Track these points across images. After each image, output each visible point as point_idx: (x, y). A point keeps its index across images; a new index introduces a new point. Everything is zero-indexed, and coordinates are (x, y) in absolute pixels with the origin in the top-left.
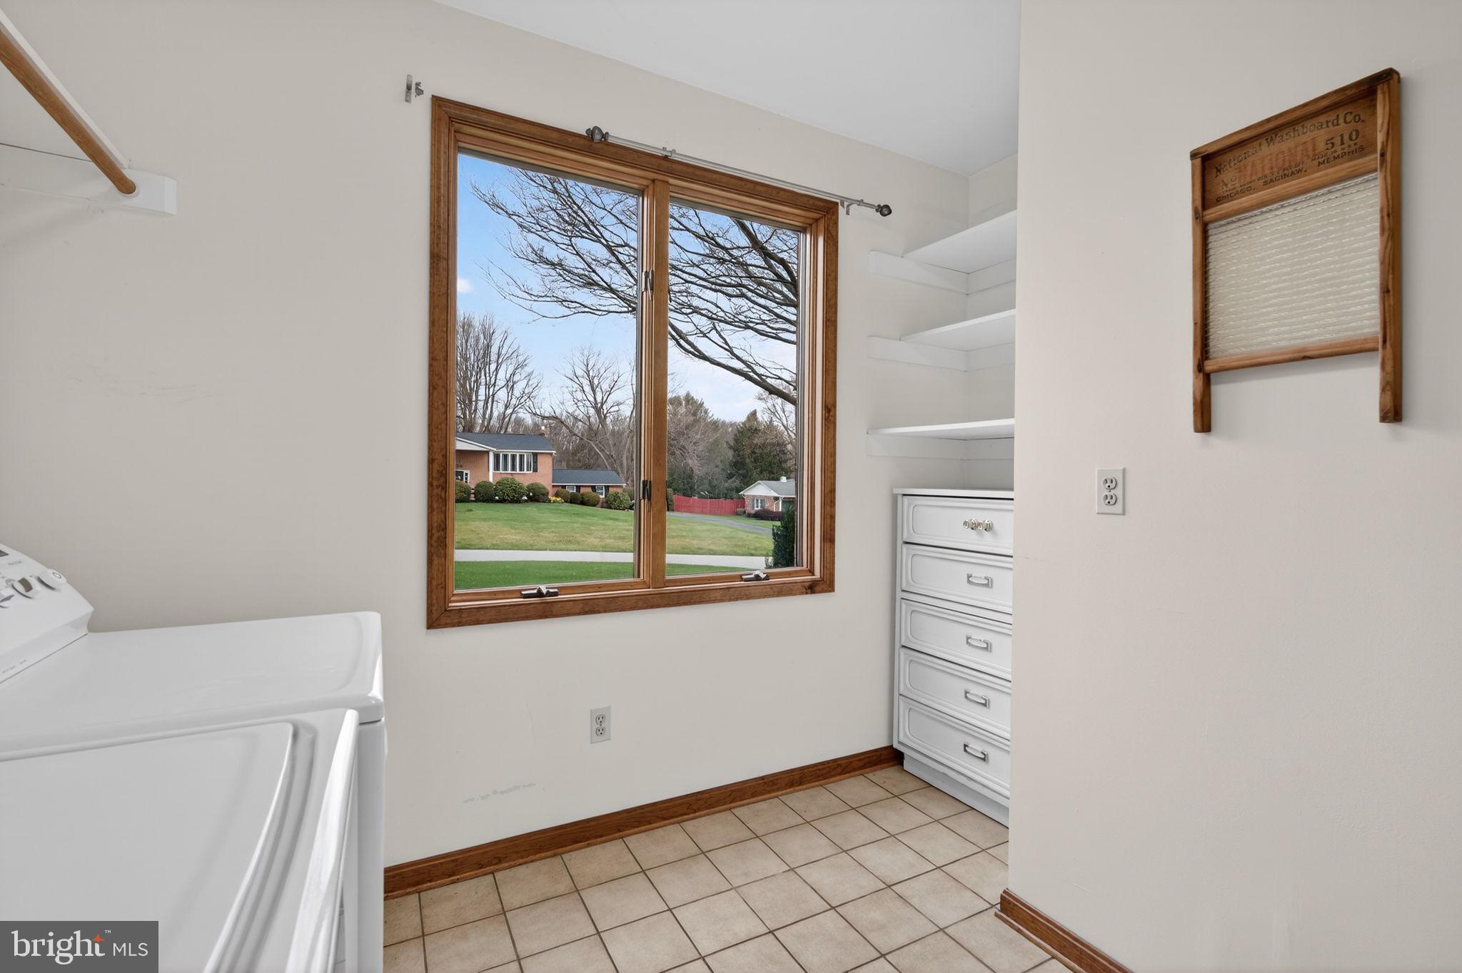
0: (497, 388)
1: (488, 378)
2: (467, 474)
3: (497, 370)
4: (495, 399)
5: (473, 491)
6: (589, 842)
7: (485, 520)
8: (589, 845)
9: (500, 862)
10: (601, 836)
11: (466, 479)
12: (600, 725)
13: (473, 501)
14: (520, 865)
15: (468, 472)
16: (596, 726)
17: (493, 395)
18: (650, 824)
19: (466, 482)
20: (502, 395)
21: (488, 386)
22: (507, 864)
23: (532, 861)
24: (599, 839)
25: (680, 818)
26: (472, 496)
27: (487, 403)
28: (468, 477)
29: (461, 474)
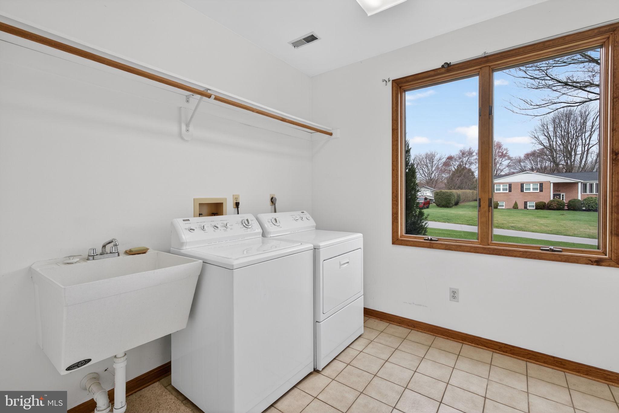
0: (590, 146)
1: (584, 141)
2: (563, 195)
3: (591, 135)
4: (589, 152)
5: (566, 204)
6: (448, 338)
7: (571, 220)
8: (448, 339)
9: (414, 327)
10: (454, 338)
11: (563, 197)
12: (454, 295)
13: (567, 210)
14: (421, 332)
15: (564, 194)
16: (452, 294)
17: (588, 150)
18: (478, 345)
19: (563, 199)
21: (584, 145)
22: (416, 329)
23: (425, 333)
24: (452, 339)
25: (494, 351)
26: (566, 208)
27: (583, 155)
28: (564, 197)
29: (559, 195)
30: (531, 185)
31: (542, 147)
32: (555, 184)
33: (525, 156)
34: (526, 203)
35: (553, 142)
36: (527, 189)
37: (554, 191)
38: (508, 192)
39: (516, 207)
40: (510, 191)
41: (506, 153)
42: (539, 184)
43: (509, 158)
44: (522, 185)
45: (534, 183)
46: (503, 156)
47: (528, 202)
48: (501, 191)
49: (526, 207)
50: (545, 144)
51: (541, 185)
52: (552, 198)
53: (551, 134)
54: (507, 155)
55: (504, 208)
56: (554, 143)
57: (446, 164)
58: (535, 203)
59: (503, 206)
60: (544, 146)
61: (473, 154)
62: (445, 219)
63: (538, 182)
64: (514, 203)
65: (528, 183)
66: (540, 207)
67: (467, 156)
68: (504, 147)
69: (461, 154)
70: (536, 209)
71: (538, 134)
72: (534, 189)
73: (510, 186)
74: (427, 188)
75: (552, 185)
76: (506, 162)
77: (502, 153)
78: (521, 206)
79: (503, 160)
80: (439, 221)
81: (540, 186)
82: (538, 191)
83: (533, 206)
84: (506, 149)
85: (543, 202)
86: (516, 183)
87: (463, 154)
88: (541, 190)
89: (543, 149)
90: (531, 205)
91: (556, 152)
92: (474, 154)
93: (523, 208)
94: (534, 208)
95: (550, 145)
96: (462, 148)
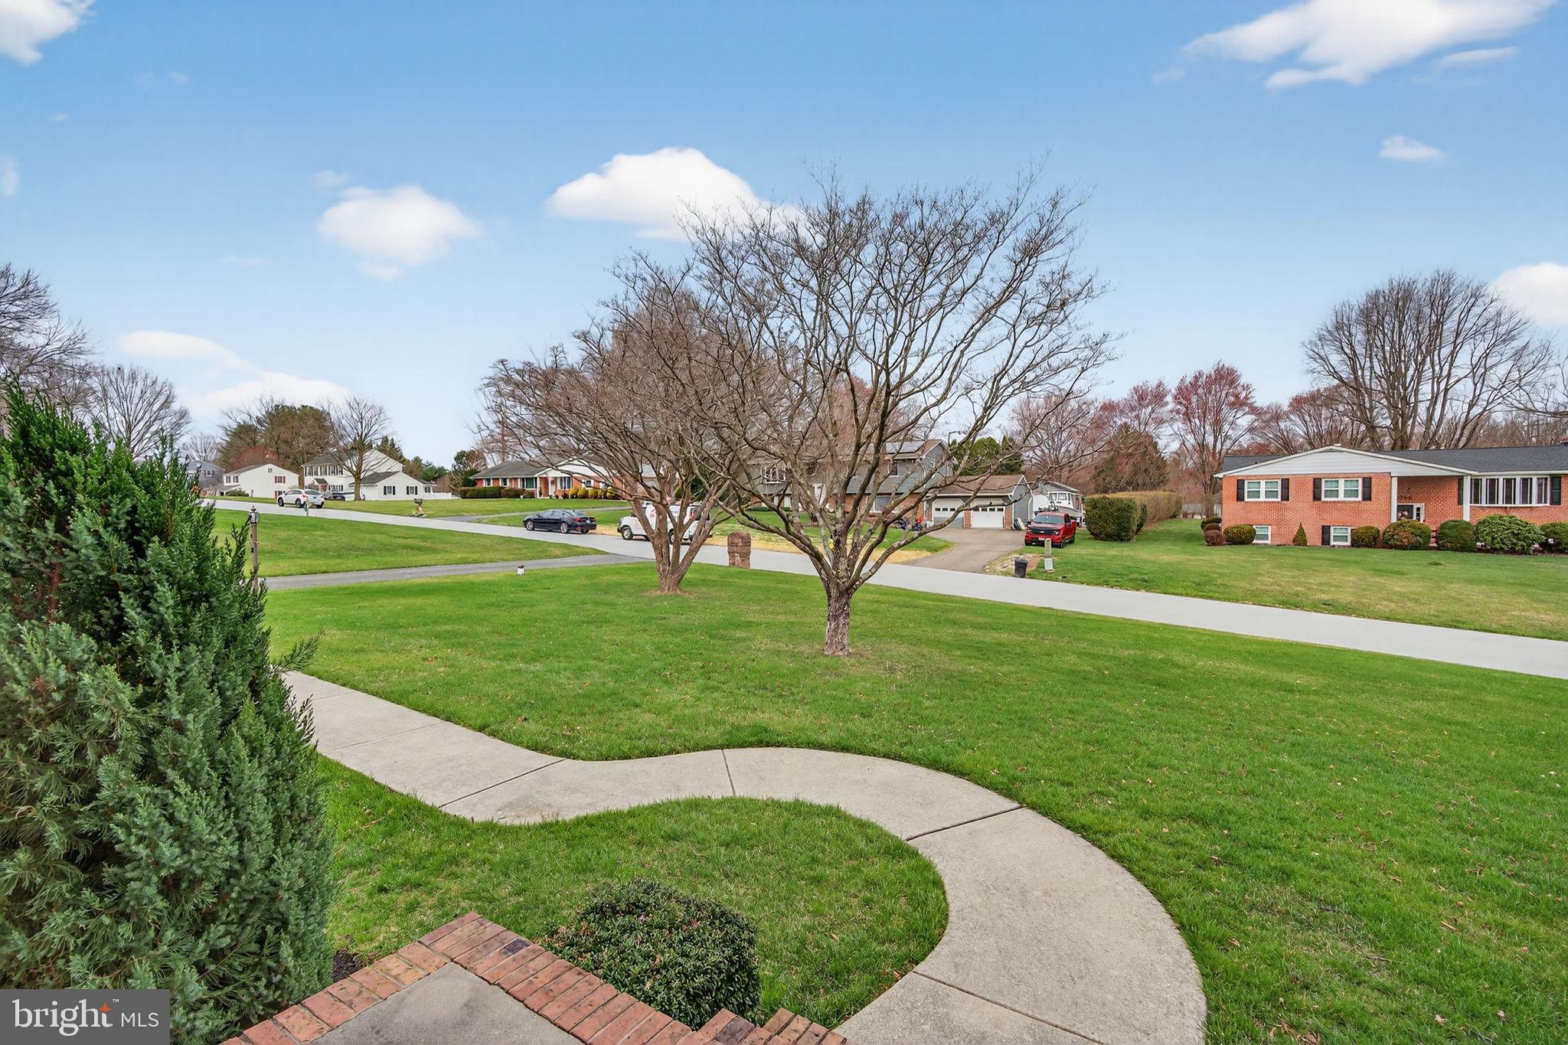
0: (1452, 381)
1: (1437, 368)
2: (1418, 509)
3: (1453, 355)
4: (1449, 397)
5: (1434, 534)
11: (1418, 515)
13: (1433, 548)
15: (1422, 505)
17: (1446, 390)
19: (1419, 520)
20: (1464, 389)
21: (1436, 379)
26: (1434, 543)
27: (1435, 403)
28: (1422, 512)
29: (1410, 509)
30: (1342, 482)
31: (1336, 382)
32: (1402, 480)
33: (1291, 405)
34: (1326, 530)
35: (1363, 369)
36: (1328, 493)
37: (1400, 498)
38: (1279, 499)
39: (1300, 540)
40: (1285, 498)
41: (1246, 398)
42: (1360, 481)
43: (1254, 410)
44: (1317, 483)
45: (1348, 477)
46: (1239, 404)
47: (1332, 528)
48: (1263, 498)
49: (1325, 541)
50: (1344, 376)
51: (1367, 482)
52: (1394, 520)
53: (1360, 350)
54: (1249, 401)
55: (1269, 542)
56: (1367, 373)
57: (1099, 424)
58: (1349, 529)
59: (1265, 537)
60: (1341, 379)
61: (1166, 400)
62: (1137, 580)
63: (1358, 475)
64: (1296, 529)
65: (1334, 478)
66: (1365, 540)
67: (1150, 403)
68: (1243, 380)
69: (1136, 397)
70: (1353, 545)
71: (1327, 349)
72: (1347, 493)
73: (1286, 483)
74: (1057, 486)
75: (1395, 482)
76: (1245, 420)
77: (1237, 397)
78: (1313, 537)
79: (1238, 415)
80: (1121, 587)
81: (1364, 486)
82: (1360, 498)
83: (1345, 538)
84: (1246, 388)
85: (1372, 528)
86: (1301, 478)
87: (1141, 398)
88: (1367, 497)
89: (1338, 386)
90: (1340, 535)
91: (1370, 396)
92: (1169, 398)
93: (1320, 544)
94: (1349, 543)
95: (1356, 378)
96: (1140, 384)
